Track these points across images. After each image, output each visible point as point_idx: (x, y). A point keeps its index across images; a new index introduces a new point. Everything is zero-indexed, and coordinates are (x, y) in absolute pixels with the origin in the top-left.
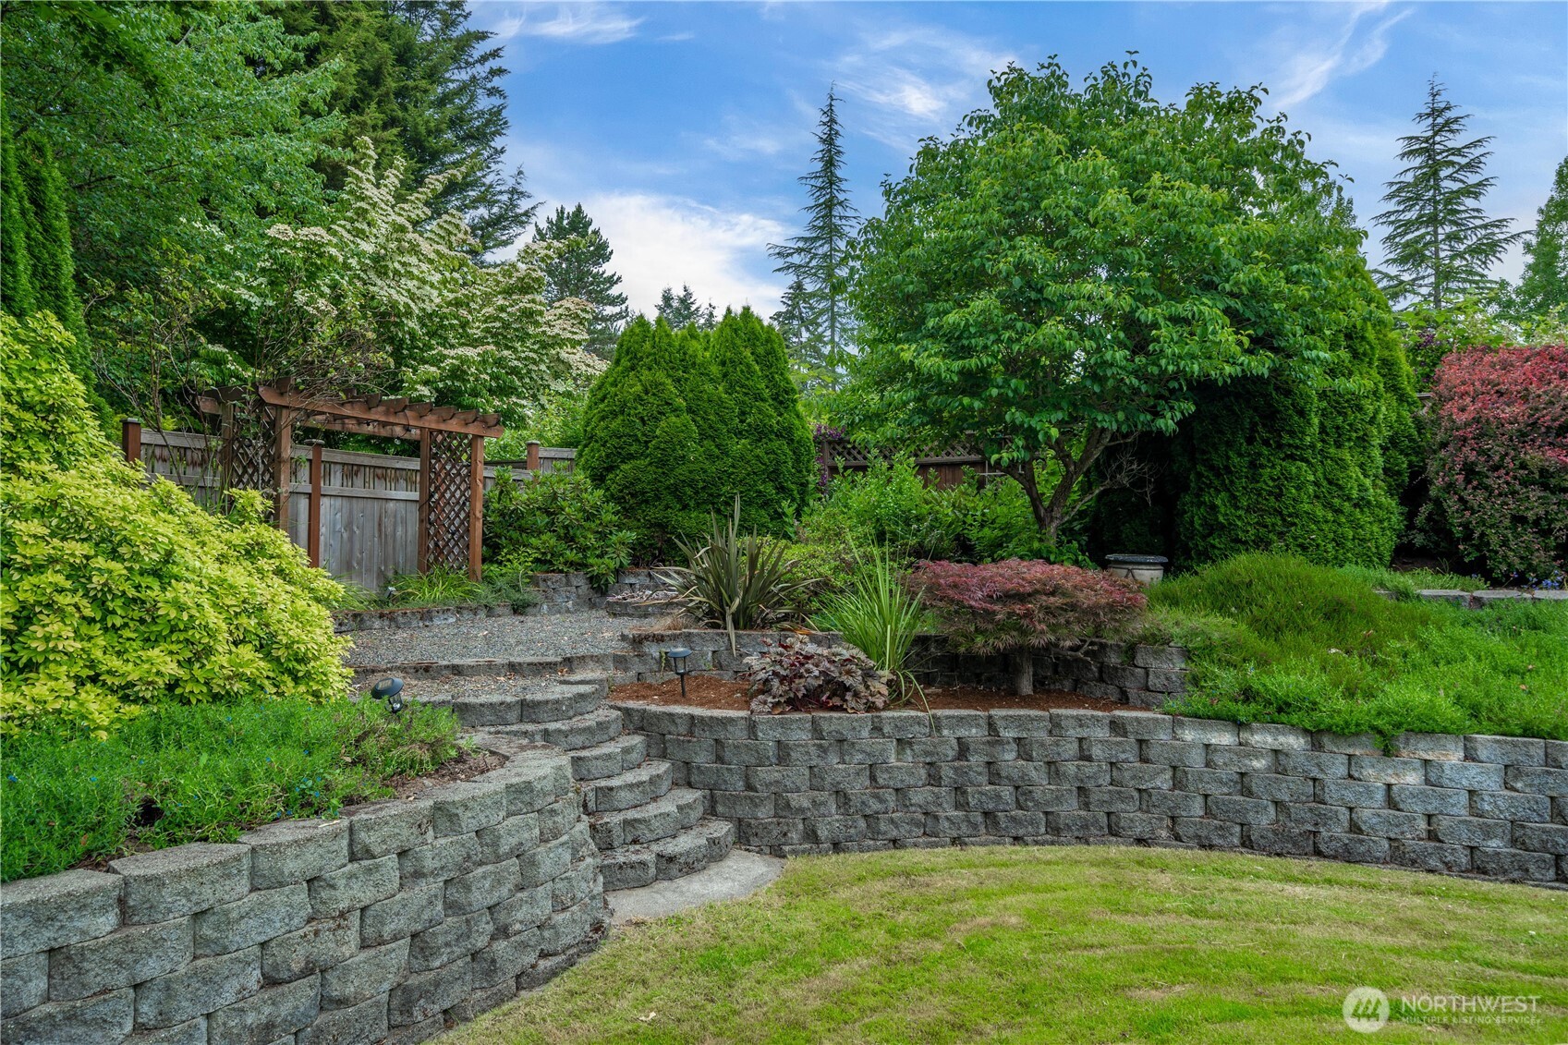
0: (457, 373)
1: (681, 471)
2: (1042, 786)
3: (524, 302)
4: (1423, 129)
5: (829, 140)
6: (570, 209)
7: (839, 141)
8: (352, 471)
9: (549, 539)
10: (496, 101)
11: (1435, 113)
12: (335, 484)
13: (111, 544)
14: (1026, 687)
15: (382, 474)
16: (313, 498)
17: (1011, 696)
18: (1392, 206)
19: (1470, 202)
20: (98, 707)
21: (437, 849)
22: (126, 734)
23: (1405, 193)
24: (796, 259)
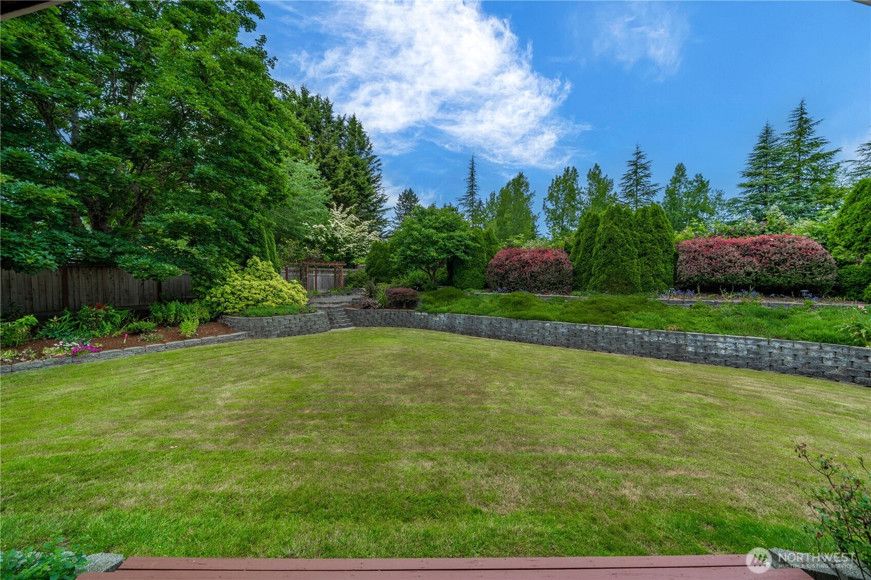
0: (349, 249)
1: (381, 269)
2: (397, 320)
3: (363, 234)
4: (634, 158)
5: (472, 169)
6: (408, 190)
7: (475, 168)
8: (322, 272)
9: (356, 282)
10: (380, 172)
11: (638, 153)
12: (320, 274)
13: (275, 288)
14: (404, 307)
15: (328, 272)
16: (316, 276)
17: (402, 308)
18: (624, 181)
19: (645, 179)
20: (274, 305)
21: (303, 319)
22: (276, 308)
23: (628, 177)
24: (463, 201)
